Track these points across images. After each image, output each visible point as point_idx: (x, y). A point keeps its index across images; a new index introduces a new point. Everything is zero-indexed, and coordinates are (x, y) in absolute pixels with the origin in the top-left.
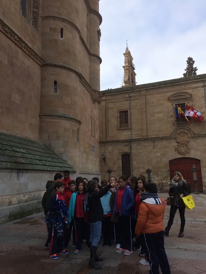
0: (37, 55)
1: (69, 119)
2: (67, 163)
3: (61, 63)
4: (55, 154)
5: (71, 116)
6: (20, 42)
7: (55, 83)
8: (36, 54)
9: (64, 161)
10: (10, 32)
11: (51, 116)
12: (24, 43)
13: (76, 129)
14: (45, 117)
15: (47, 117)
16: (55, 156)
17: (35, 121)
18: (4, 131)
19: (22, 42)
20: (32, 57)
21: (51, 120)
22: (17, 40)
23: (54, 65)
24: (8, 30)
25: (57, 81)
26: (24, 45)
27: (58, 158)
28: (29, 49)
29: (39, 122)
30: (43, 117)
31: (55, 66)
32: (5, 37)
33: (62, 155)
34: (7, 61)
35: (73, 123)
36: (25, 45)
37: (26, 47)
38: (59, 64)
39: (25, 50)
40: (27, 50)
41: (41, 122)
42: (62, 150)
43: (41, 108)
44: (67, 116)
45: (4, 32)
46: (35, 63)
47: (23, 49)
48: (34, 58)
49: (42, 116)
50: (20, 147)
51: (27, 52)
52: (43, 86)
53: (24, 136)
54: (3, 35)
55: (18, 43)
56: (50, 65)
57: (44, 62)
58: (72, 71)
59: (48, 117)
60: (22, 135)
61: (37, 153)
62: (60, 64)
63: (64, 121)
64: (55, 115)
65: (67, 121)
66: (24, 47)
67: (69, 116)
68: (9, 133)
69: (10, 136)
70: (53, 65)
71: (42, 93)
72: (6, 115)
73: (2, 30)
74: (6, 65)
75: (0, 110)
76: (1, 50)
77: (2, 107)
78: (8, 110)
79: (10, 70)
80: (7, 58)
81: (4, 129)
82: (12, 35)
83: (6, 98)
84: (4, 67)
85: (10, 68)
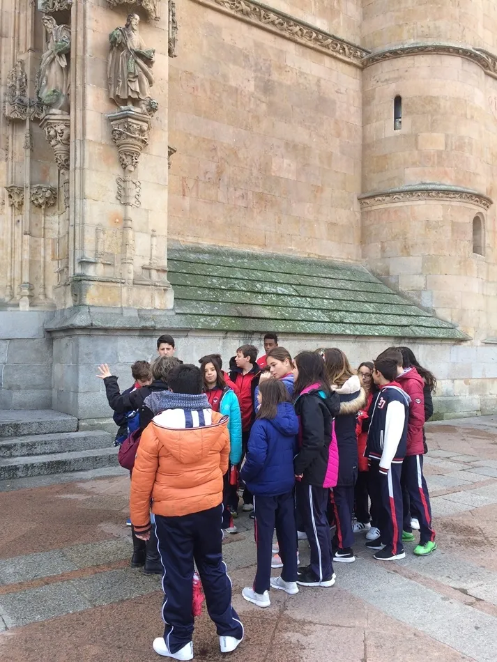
0: (343, 41)
1: (441, 195)
2: (435, 316)
3: (412, 41)
4: (399, 294)
5: (448, 184)
6: (285, 25)
7: (398, 100)
8: (339, 40)
9: (427, 310)
10: (255, 9)
11: (388, 195)
12: (298, 23)
13: (468, 219)
14: (372, 200)
15: (376, 199)
16: (398, 299)
17: (348, 214)
18: (256, 248)
19: (292, 23)
20: (330, 52)
21: (389, 205)
22: (277, 22)
23: (391, 52)
24: (247, 7)
25: (402, 95)
26: (297, 29)
27: (408, 303)
28: (314, 35)
29: (359, 216)
30: (367, 201)
31: (395, 54)
32: (244, 27)
33: (419, 296)
34: (252, 83)
35: (453, 203)
36: (300, 29)
37: (305, 31)
38: (406, 46)
39: (303, 41)
40: (311, 37)
41: (365, 214)
42: (419, 281)
43: (364, 179)
44: (431, 187)
45: (239, 15)
46: (341, 65)
47: (299, 40)
48: (335, 54)
49: (366, 198)
50: (282, 281)
51: (311, 44)
52: (366, 120)
53: (311, 256)
54: (239, 24)
55: (282, 30)
56: (384, 56)
57: (368, 52)
58: (449, 51)
59: (380, 198)
60: (306, 253)
61: (327, 294)
62: (410, 43)
63: (422, 202)
64: (397, 189)
65: (431, 202)
66: (300, 33)
67: (438, 187)
68: (269, 251)
69: (268, 258)
70: (388, 54)
71: (364, 138)
72: (258, 211)
73: (233, 12)
74: (252, 94)
75: (241, 203)
76: (235, 62)
77: (247, 194)
78: (261, 198)
79: (263, 102)
80: (253, 75)
81: (254, 244)
82: (260, 15)
83: (255, 172)
84: (247, 100)
85: (263, 99)
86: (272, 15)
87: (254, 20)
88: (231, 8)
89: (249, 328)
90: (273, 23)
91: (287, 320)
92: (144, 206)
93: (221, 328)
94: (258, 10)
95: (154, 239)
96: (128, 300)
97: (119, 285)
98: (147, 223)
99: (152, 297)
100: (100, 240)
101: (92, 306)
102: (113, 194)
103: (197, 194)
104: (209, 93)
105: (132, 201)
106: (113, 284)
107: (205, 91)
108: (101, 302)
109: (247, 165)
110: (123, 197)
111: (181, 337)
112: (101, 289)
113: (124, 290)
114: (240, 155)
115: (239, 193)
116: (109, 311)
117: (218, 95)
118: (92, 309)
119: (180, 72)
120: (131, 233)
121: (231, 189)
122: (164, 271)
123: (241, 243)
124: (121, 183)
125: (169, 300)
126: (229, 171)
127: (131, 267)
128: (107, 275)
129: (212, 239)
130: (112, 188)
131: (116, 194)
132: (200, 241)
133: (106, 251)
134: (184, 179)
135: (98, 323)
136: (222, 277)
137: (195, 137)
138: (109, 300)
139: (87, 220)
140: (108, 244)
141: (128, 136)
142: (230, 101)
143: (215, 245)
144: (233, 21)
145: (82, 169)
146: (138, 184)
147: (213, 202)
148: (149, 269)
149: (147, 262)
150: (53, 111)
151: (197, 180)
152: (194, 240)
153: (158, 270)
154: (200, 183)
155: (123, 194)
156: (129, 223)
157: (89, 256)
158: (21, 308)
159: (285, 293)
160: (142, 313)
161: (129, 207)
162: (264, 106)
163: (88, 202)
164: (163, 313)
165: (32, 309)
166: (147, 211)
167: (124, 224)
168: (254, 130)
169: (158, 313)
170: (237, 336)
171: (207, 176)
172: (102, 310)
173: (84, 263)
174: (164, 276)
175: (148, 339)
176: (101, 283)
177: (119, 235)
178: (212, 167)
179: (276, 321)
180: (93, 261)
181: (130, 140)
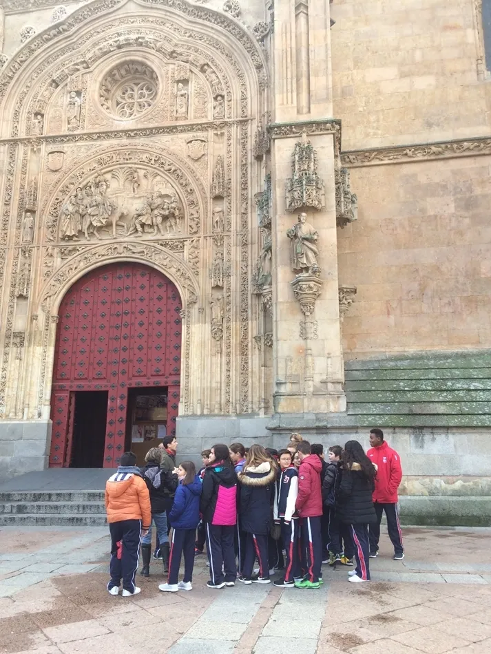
6: (482, 145)
10: (447, 147)
18: (468, 346)
22: (471, 147)
24: (439, 149)
32: (440, 164)
34: (452, 205)
45: (433, 157)
50: (482, 377)
54: (434, 164)
55: (479, 151)
68: (486, 347)
69: (480, 354)
72: (468, 312)
73: (426, 158)
74: (453, 215)
75: (448, 309)
76: (433, 195)
77: (453, 300)
78: (470, 301)
79: (466, 217)
80: (452, 199)
81: (467, 344)
82: (453, 149)
83: (461, 279)
84: (448, 221)
85: (466, 215)
86: (465, 144)
87: (447, 154)
88: (424, 155)
89: (418, 424)
90: (468, 149)
91: (465, 414)
92: (320, 337)
93: (386, 425)
94: (449, 146)
95: (330, 360)
96: (308, 407)
97: (302, 397)
98: (324, 349)
99: (328, 403)
100: (288, 367)
101: (283, 413)
102: (297, 334)
103: (401, 311)
104: (408, 229)
105: (310, 336)
106: (296, 397)
107: (404, 228)
108: (289, 410)
109: (451, 275)
110: (304, 335)
111: (353, 433)
112: (288, 401)
113: (306, 400)
114: (443, 269)
115: (446, 300)
116: (294, 416)
117: (417, 227)
118: (282, 415)
119: (380, 221)
120: (310, 359)
121: (437, 300)
122: (339, 383)
123: (450, 344)
124: (303, 325)
125: (342, 404)
126: (432, 285)
127: (311, 383)
128: (294, 391)
129: (418, 346)
130: (297, 329)
131: (299, 334)
132: (407, 349)
133: (293, 373)
134: (388, 302)
135: (284, 426)
136: (412, 380)
137: (396, 266)
138: (294, 408)
139: (280, 355)
140: (294, 368)
141: (301, 294)
142: (430, 228)
143: (421, 351)
144: (428, 164)
145: (276, 321)
146: (316, 322)
147: (416, 315)
148: (325, 383)
149: (324, 377)
150: (265, 287)
151: (400, 300)
152: (400, 349)
153: (333, 383)
154: (403, 302)
155: (304, 332)
156: (309, 352)
157: (282, 379)
158: (260, 416)
159: (478, 388)
160: (319, 416)
161: (308, 341)
162: (467, 221)
163: (280, 342)
164: (336, 415)
165: (266, 416)
166: (323, 340)
167: (304, 352)
168: (458, 244)
169: (332, 415)
170: (406, 430)
171: (410, 295)
172: (289, 416)
173: (279, 384)
174: (339, 387)
175: (324, 435)
176: (289, 397)
177: (302, 361)
178: (416, 286)
179: (451, 416)
180: (284, 381)
181: (304, 296)
